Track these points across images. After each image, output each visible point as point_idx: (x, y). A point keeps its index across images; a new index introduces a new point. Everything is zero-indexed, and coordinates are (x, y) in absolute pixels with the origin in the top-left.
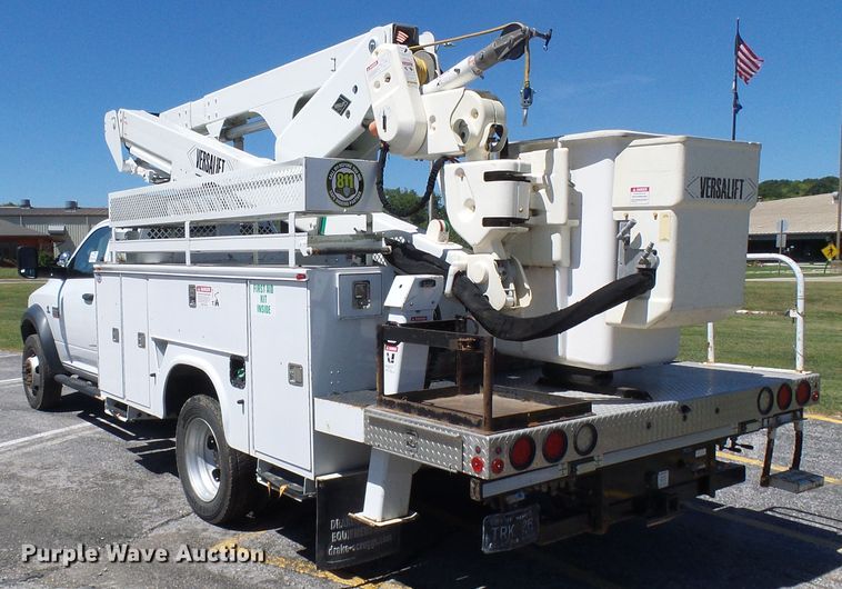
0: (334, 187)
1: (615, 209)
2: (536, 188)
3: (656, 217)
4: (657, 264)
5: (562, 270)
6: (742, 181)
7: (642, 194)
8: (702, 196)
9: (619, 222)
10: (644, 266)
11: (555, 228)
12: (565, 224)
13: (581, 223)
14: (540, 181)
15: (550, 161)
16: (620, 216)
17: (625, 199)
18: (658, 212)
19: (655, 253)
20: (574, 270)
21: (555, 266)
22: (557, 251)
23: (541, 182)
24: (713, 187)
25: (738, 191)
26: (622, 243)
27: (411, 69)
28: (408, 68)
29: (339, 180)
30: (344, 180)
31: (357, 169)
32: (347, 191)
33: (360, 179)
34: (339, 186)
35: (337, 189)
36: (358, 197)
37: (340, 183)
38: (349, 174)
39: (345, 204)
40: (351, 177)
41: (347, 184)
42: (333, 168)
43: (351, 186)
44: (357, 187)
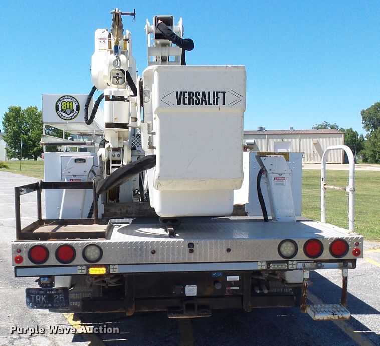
0: (60, 109)
2: (136, 105)
8: (179, 105)
24: (190, 98)
25: (220, 99)
27: (104, 42)
28: (102, 41)
29: (63, 106)
30: (66, 106)
31: (75, 99)
32: (68, 111)
33: (77, 105)
34: (63, 109)
35: (62, 110)
36: (76, 114)
37: (64, 107)
38: (70, 102)
39: (67, 118)
40: (71, 104)
41: (68, 108)
42: (59, 100)
43: (71, 109)
44: (75, 109)
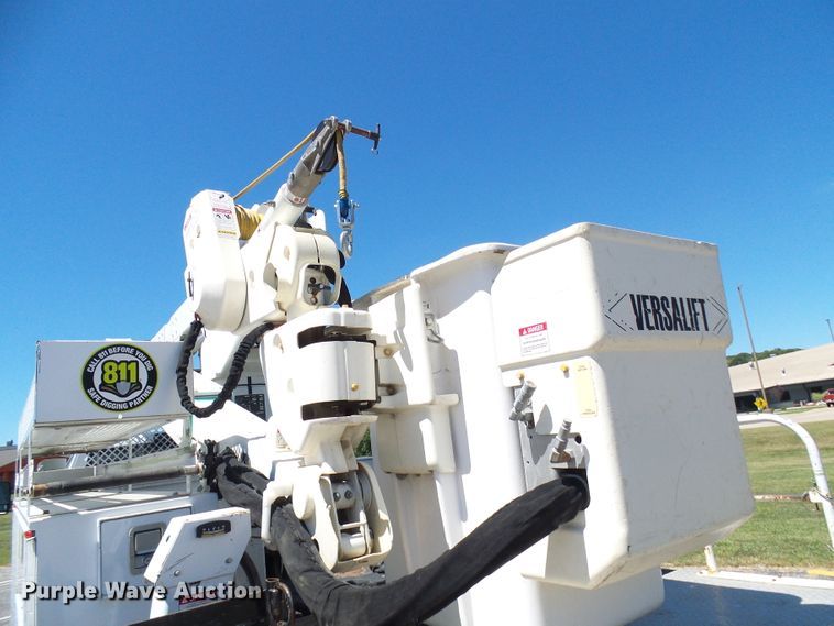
0: (97, 381)
1: (504, 369)
2: (389, 352)
3: (566, 371)
4: (585, 460)
5: (442, 478)
6: (702, 302)
7: (537, 336)
8: (640, 327)
9: (513, 389)
10: (565, 465)
11: (422, 411)
12: (431, 404)
13: (460, 399)
14: (391, 340)
15: (400, 308)
16: (512, 379)
17: (515, 350)
18: (571, 364)
19: (578, 439)
20: (464, 477)
21: (431, 473)
22: (433, 449)
23: (393, 341)
24: (656, 312)
25: (700, 318)
26: (523, 426)
27: (228, 217)
28: (222, 215)
29: (108, 372)
30: (118, 372)
31: (145, 354)
32: (123, 387)
33: (150, 368)
34: (107, 380)
35: (104, 386)
36: (146, 395)
37: (111, 377)
38: (128, 363)
39: (121, 407)
40: (132, 367)
41: (123, 376)
42: (96, 356)
43: (133, 379)
44: (144, 379)
